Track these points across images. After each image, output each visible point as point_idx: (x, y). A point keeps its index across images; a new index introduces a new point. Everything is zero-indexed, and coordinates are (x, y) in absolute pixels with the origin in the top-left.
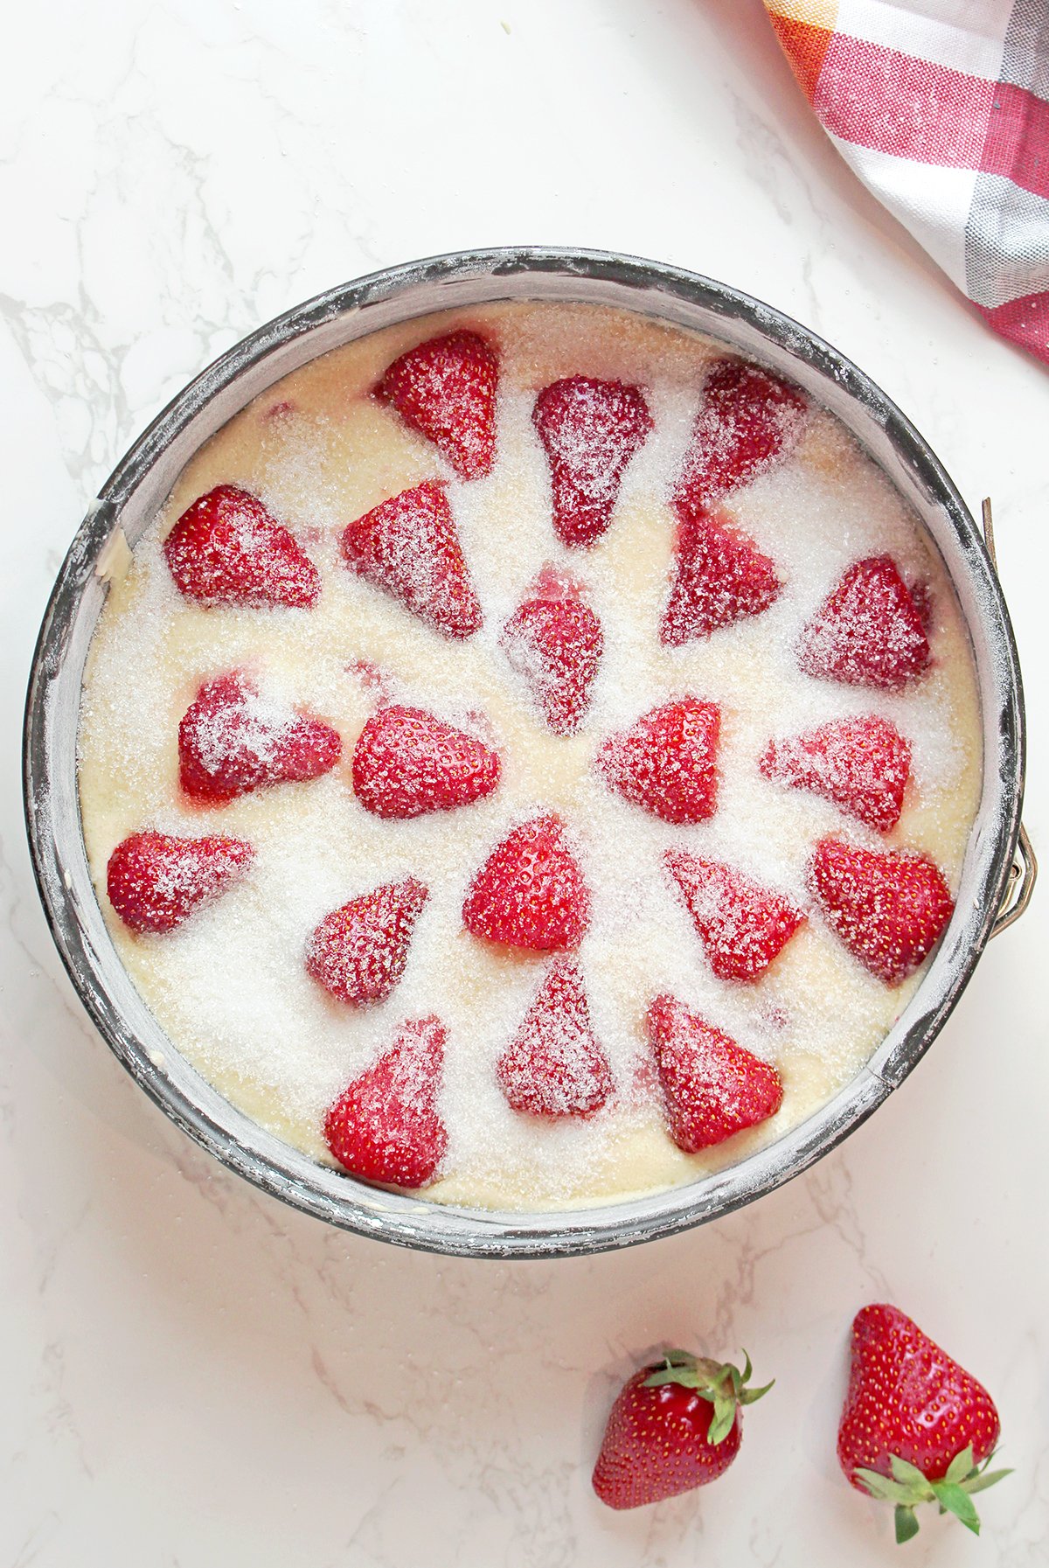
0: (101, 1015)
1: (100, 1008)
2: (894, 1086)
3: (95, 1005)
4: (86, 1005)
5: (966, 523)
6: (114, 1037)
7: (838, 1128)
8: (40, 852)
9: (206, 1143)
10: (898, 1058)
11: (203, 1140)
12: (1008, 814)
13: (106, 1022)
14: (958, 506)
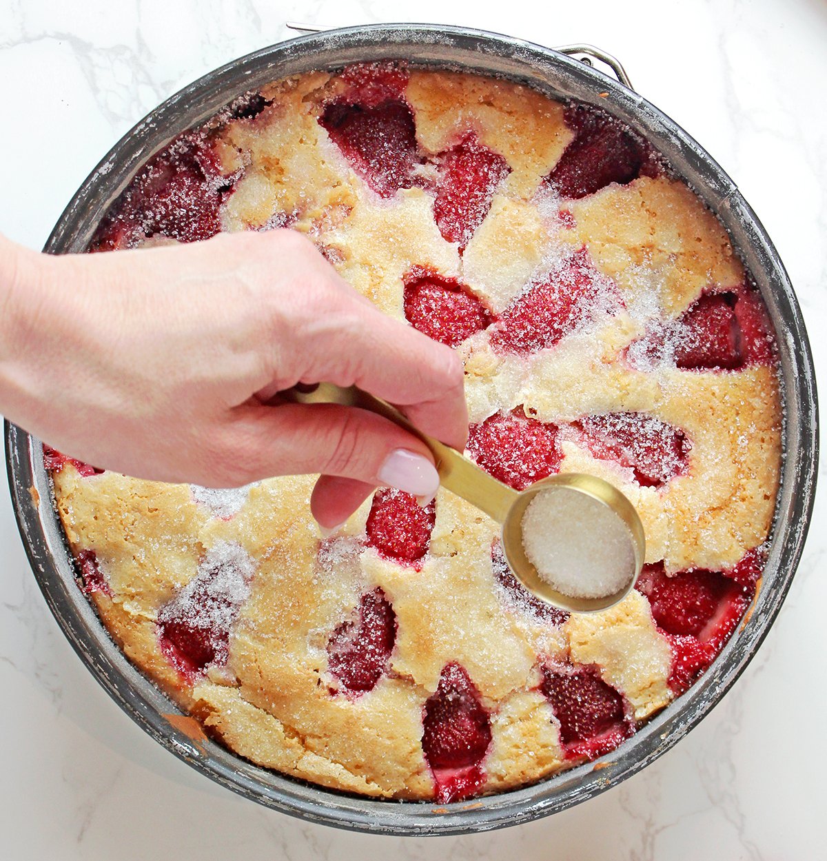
0: (554, 804)
1: (547, 804)
2: (735, 188)
3: (544, 808)
4: (542, 815)
5: (303, 42)
6: (573, 797)
7: (759, 239)
8: (413, 828)
9: (671, 741)
10: (714, 182)
11: (668, 743)
12: (539, 56)
13: (559, 802)
14: (289, 46)
